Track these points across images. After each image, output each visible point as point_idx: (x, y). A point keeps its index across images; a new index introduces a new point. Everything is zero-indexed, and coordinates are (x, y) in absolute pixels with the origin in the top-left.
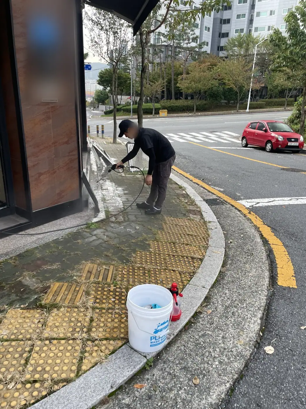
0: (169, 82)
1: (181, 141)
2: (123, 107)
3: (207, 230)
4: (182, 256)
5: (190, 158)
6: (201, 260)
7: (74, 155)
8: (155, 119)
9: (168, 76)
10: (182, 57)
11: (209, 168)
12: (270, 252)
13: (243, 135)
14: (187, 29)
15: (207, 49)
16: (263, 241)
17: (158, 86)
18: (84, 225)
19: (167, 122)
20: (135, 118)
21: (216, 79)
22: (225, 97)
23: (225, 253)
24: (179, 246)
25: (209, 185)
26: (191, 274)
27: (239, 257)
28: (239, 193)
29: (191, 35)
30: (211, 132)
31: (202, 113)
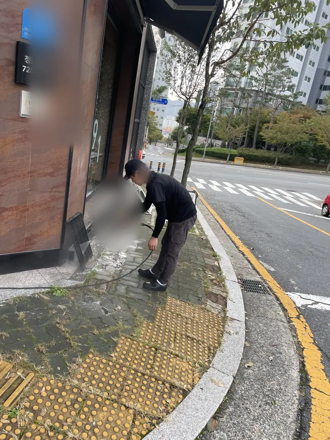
0: (252, 129)
1: (249, 194)
2: (197, 148)
3: (222, 333)
4: (156, 379)
5: (249, 217)
6: (185, 393)
7: (60, 192)
8: (229, 165)
9: (252, 123)
10: (272, 104)
11: (268, 235)
12: (305, 404)
13: (325, 201)
14: (284, 76)
15: (304, 100)
16: (301, 378)
17: (239, 132)
18: (47, 288)
19: (241, 171)
20: (207, 161)
21: (307, 133)
22: (315, 154)
23: (231, 387)
24: (163, 355)
25: (258, 258)
26: (154, 421)
27: (250, 403)
28: (294, 280)
29: (287, 83)
30: (289, 191)
31: (283, 168)
